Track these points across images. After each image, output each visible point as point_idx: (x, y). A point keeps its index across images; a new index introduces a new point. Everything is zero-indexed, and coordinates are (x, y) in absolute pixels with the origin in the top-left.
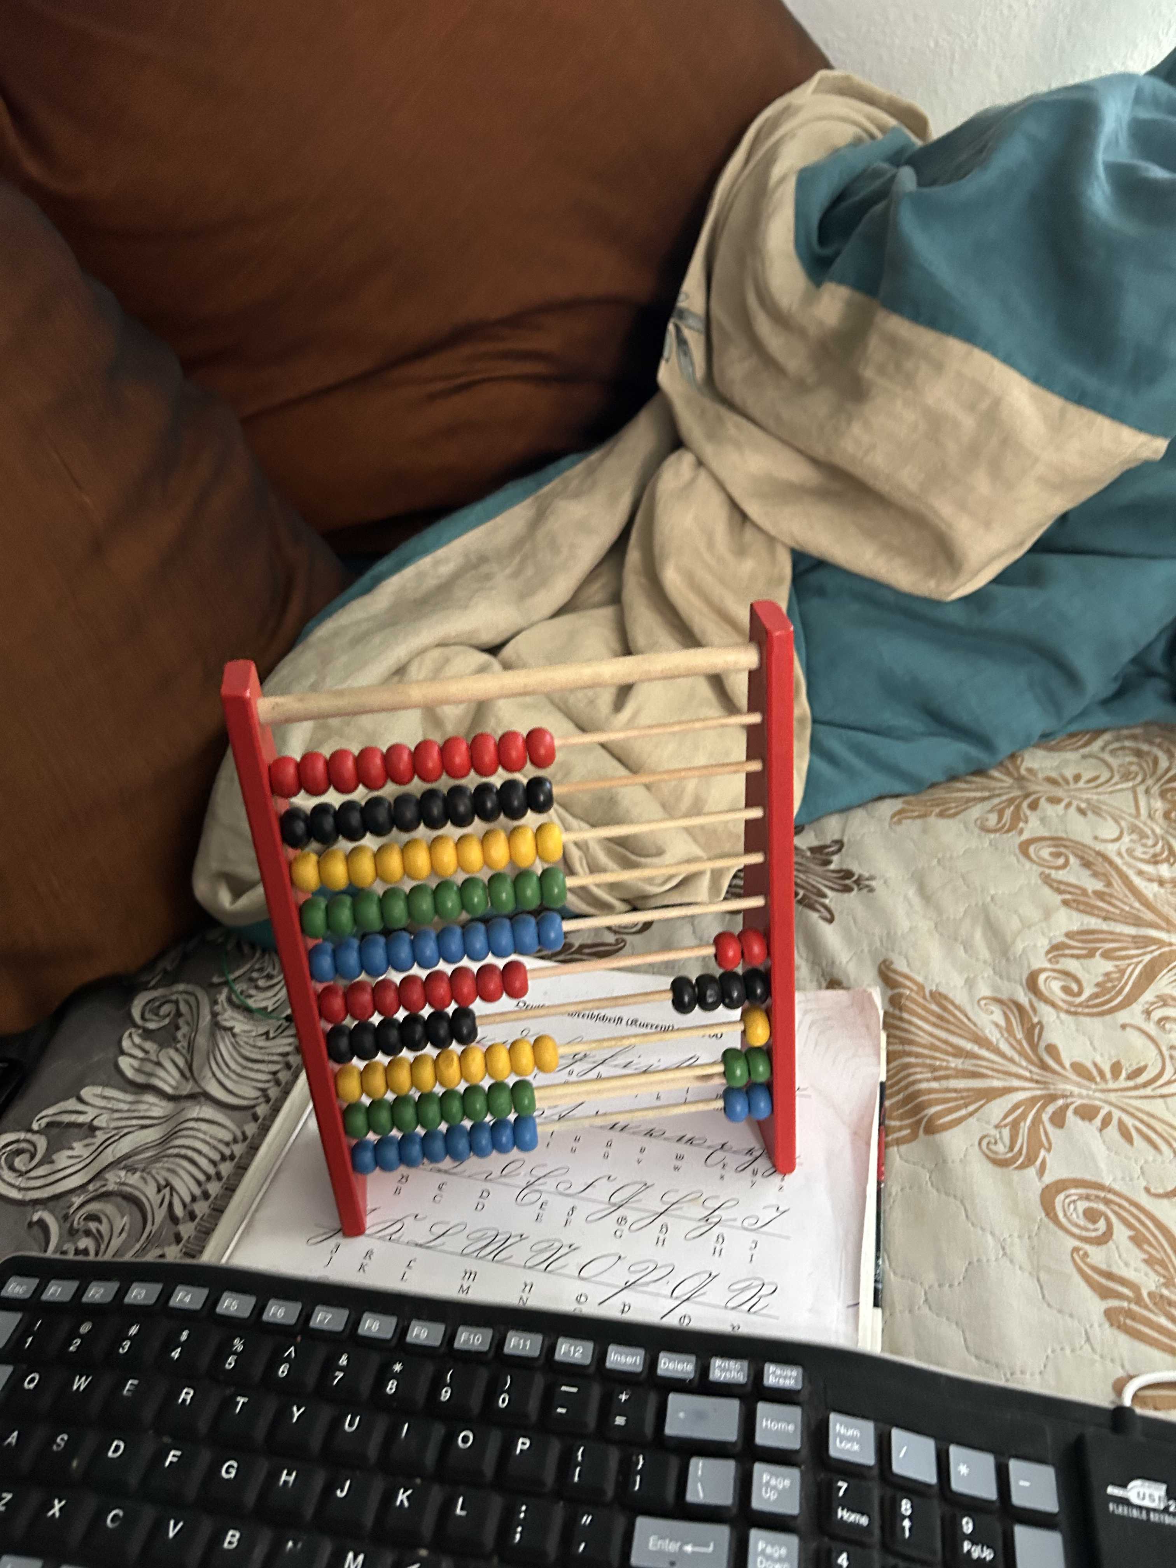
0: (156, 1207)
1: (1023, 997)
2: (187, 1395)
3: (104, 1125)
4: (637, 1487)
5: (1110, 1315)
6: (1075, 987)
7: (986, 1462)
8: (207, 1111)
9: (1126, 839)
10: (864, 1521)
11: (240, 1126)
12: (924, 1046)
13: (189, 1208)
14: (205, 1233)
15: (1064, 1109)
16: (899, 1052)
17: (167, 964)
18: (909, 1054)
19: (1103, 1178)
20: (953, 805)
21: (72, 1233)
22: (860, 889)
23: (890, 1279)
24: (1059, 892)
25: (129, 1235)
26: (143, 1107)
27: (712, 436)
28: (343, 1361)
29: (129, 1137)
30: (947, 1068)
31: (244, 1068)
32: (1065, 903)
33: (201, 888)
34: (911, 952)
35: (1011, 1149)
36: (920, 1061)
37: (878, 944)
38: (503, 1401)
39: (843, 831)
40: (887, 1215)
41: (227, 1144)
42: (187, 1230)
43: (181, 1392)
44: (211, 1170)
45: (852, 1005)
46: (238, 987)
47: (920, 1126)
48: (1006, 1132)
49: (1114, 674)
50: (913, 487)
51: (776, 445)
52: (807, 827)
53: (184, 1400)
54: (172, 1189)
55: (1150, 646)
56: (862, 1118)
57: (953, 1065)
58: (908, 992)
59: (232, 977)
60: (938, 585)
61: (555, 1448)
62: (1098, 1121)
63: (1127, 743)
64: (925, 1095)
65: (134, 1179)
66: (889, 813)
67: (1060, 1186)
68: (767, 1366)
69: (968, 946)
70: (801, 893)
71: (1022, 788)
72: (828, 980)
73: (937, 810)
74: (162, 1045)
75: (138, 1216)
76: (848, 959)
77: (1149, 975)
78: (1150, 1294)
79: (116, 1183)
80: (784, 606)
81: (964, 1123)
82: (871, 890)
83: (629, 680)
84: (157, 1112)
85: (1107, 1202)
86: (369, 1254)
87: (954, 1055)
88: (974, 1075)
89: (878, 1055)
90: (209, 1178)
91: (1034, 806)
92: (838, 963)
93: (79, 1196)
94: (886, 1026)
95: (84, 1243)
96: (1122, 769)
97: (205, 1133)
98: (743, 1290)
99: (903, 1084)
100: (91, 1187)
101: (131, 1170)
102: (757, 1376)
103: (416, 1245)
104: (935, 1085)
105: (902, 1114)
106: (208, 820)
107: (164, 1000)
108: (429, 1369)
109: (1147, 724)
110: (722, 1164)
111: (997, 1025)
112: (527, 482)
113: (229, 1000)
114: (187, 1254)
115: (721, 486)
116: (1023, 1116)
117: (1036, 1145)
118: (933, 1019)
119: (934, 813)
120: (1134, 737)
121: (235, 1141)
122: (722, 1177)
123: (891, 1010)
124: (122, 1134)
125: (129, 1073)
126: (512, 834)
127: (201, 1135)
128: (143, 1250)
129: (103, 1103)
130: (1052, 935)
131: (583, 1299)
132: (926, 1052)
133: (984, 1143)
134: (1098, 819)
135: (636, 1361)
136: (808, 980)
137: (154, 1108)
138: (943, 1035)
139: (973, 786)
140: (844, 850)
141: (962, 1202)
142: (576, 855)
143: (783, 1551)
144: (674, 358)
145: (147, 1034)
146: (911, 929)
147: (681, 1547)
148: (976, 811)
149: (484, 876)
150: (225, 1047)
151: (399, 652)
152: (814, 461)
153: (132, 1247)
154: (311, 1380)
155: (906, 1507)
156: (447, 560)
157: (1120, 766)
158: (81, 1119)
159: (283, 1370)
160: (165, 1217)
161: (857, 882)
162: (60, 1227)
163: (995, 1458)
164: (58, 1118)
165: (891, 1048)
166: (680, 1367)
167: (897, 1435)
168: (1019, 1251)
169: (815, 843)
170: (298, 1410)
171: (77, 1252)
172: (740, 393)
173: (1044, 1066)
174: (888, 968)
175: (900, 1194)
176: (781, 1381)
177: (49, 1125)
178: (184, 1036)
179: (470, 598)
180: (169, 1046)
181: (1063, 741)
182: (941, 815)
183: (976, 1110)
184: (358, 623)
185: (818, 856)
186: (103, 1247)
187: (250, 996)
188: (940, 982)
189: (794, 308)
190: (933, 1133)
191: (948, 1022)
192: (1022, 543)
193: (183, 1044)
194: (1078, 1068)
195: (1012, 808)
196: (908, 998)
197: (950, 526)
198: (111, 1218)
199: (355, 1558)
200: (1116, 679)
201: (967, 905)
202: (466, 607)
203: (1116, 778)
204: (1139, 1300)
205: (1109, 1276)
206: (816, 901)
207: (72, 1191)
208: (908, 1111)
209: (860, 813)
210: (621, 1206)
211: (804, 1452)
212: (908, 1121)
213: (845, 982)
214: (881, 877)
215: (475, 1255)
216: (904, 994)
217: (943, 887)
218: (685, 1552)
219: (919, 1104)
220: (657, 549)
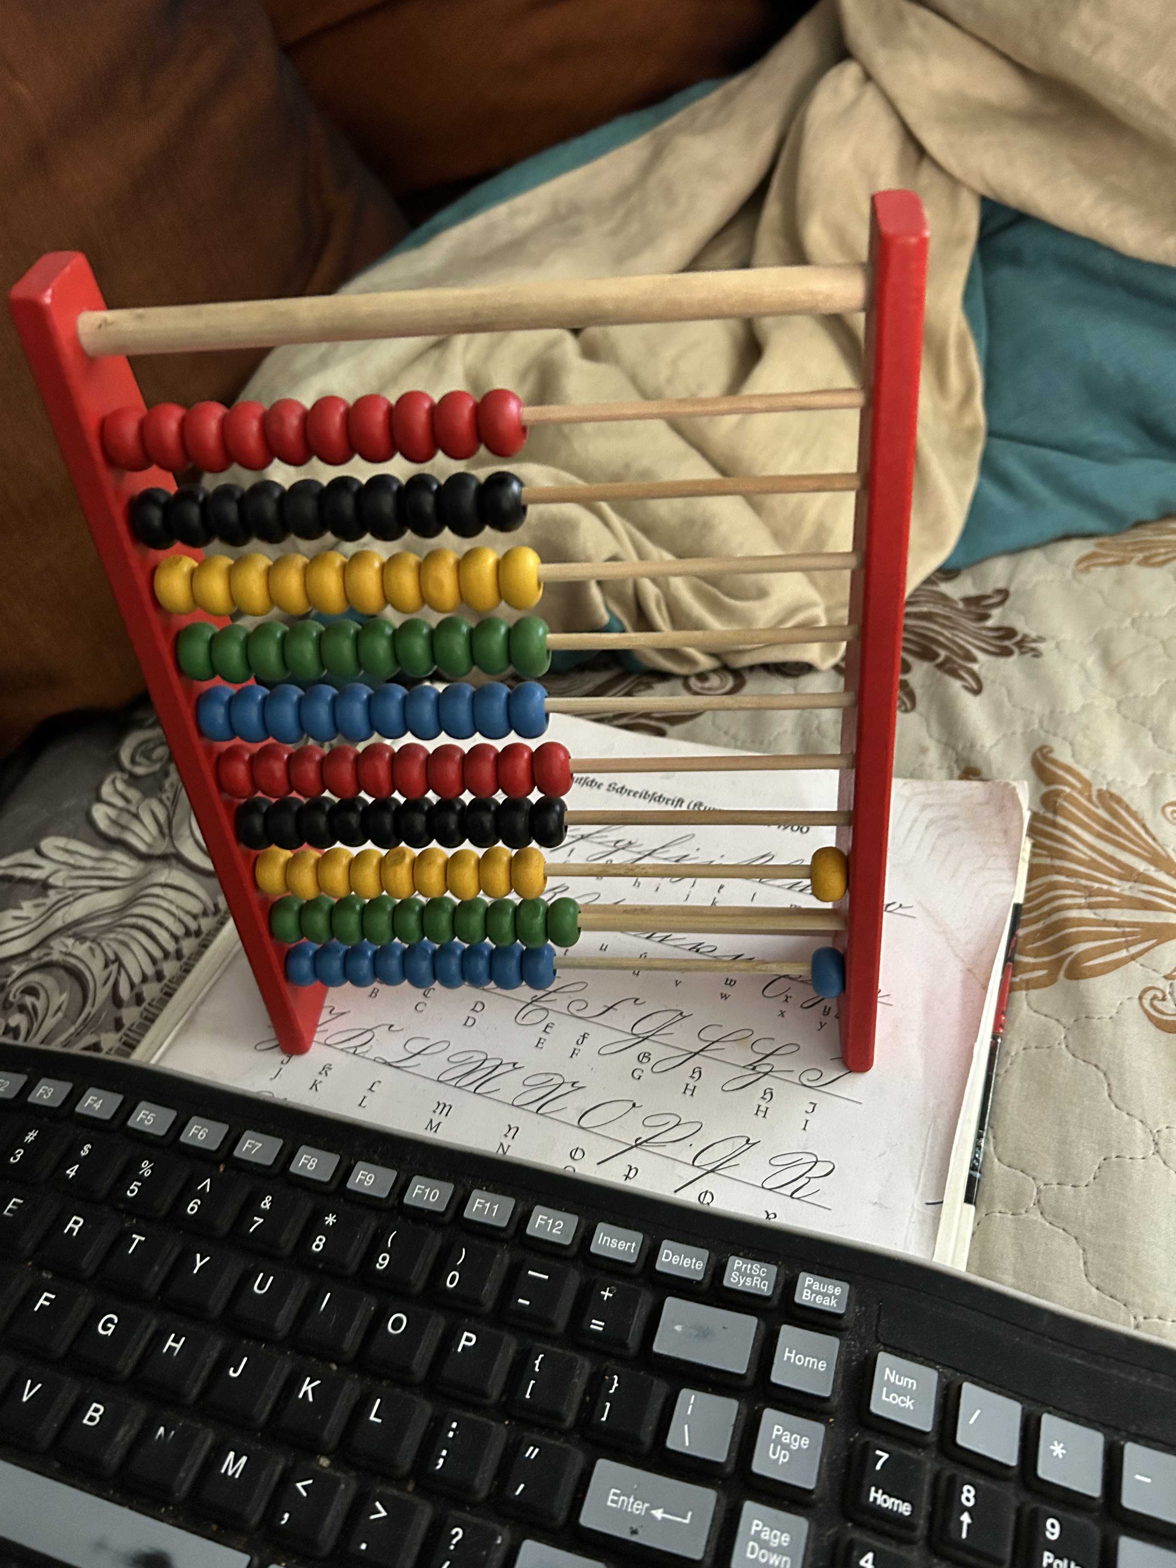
0: (99, 983)
2: (75, 1224)
3: (60, 883)
4: (604, 1419)
7: (1092, 1442)
8: (178, 877)
10: (905, 1509)
11: (213, 896)
12: (1080, 862)
13: (136, 990)
14: (149, 1020)
16: (1045, 866)
18: (1059, 871)
20: (1163, 550)
21: (6, 1007)
22: (1022, 653)
23: (992, 1169)
25: (65, 1016)
26: (108, 865)
27: (888, 38)
28: (266, 1204)
29: (87, 899)
30: (1109, 893)
34: (1080, 738)
36: (1072, 880)
37: (1036, 726)
38: (452, 1280)
39: (1011, 578)
40: (1000, 1080)
41: (195, 917)
42: (130, 1015)
43: (70, 1221)
44: (171, 946)
45: (987, 803)
47: (1060, 967)
51: (972, 48)
52: (964, 573)
53: (72, 1230)
54: (121, 965)
57: (1116, 890)
58: (1067, 790)
61: (510, 1347)
64: (1073, 927)
65: (81, 950)
66: (1076, 557)
68: (802, 1275)
69: (1159, 734)
70: (943, 653)
72: (963, 766)
73: (1140, 556)
74: (146, 794)
75: (79, 995)
76: (993, 742)
79: (61, 952)
81: (1122, 969)
82: (1037, 654)
84: (123, 872)
86: (326, 1069)
87: (1121, 878)
88: (1146, 906)
89: (1015, 870)
90: (166, 955)
92: (978, 747)
93: (19, 963)
94: (1033, 831)
95: (17, 1020)
97: (170, 902)
98: (789, 1166)
99: (1046, 909)
100: (34, 955)
101: (81, 938)
102: (787, 1287)
103: (386, 1063)
104: (1088, 914)
105: (1038, 948)
107: (158, 742)
108: (371, 1224)
110: (783, 998)
112: (646, 115)
115: (892, 106)
118: (1099, 828)
119: (1135, 560)
121: (205, 913)
122: (782, 1014)
123: (1042, 811)
124: (78, 895)
125: (103, 824)
127: (165, 904)
128: (78, 1034)
129: (64, 857)
131: (579, 1155)
132: (1082, 869)
133: (1149, 996)
135: (630, 1247)
136: (937, 765)
137: (120, 867)
138: (1109, 849)
140: (1008, 603)
141: (1105, 1074)
142: (651, 592)
143: (785, 1539)
145: (134, 780)
146: (1084, 708)
147: (648, 1510)
152: (1023, 70)
153: (67, 1029)
154: (224, 1223)
155: (968, 1495)
158: (35, 874)
159: (193, 1207)
160: (107, 999)
161: (1020, 644)
163: (1105, 1435)
164: (10, 872)
165: (1036, 861)
166: (687, 1262)
167: (969, 1390)
169: (972, 592)
170: (201, 1260)
171: (7, 1033)
174: (1045, 757)
175: (1022, 1052)
176: (819, 1299)
178: (172, 785)
180: (153, 797)
182: (1146, 562)
183: (1141, 953)
185: (973, 609)
186: (36, 1026)
188: (1113, 780)
190: (1077, 979)
191: (1118, 833)
193: (167, 795)
196: (1069, 798)
198: (50, 993)
199: (236, 1460)
201: (1164, 680)
206: (963, 667)
207: (13, 958)
208: (1048, 944)
209: (1036, 557)
210: (647, 1038)
211: (835, 1402)
212: (1046, 959)
213: (984, 770)
214: (1053, 638)
215: (453, 1083)
216: (1062, 791)
217: (1135, 655)
218: (654, 1518)
219: (1063, 938)
220: (801, 198)
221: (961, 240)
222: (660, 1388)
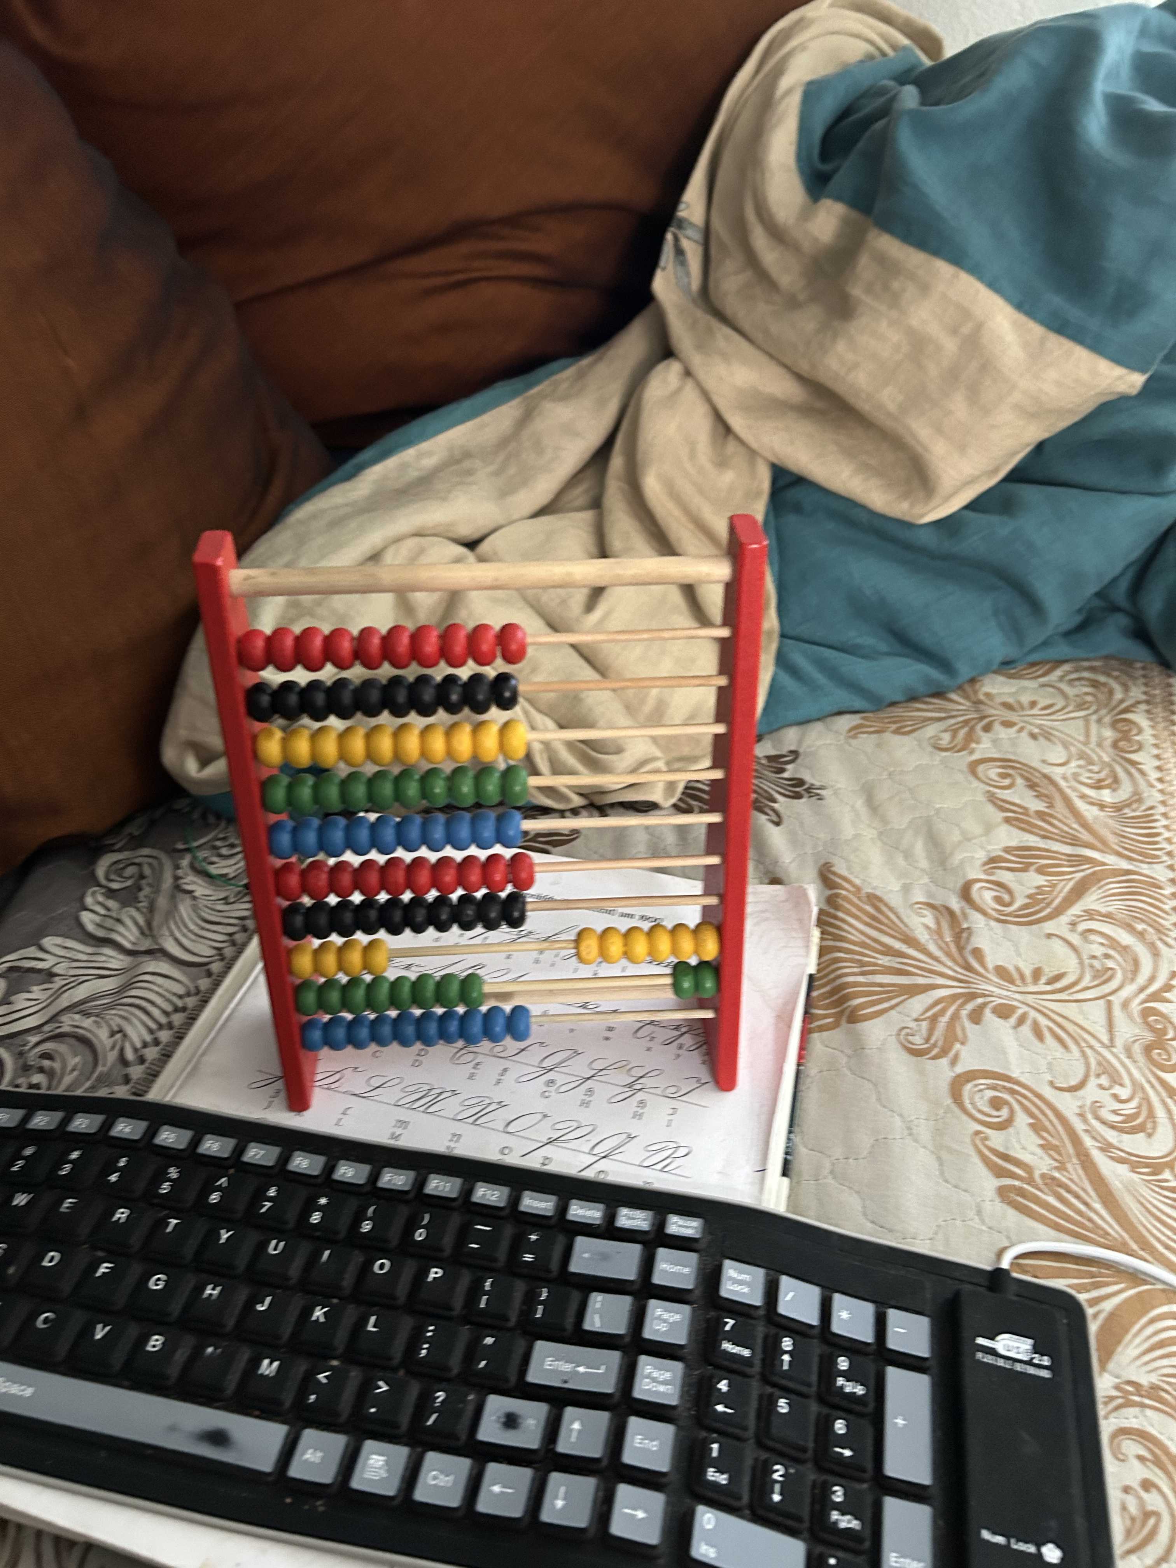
0: (108, 1048)
1: (955, 904)
2: (122, 1214)
3: (62, 972)
4: (538, 1315)
5: (1002, 1192)
6: (1006, 897)
7: (868, 1309)
8: (164, 967)
9: (1073, 764)
10: (746, 1353)
11: (194, 980)
12: (855, 943)
13: (139, 1052)
14: (153, 1075)
15: (982, 1007)
16: (830, 947)
17: (134, 829)
18: (840, 950)
19: (1009, 1069)
20: (910, 723)
21: (26, 1069)
22: (810, 797)
23: (799, 1152)
24: (1003, 810)
25: (81, 1074)
26: (103, 958)
27: (700, 347)
28: (272, 1193)
29: (86, 984)
30: (875, 964)
31: (203, 928)
32: (1007, 820)
33: (169, 755)
34: (852, 857)
35: (927, 1040)
36: (849, 956)
37: (822, 849)
38: (420, 1235)
39: (800, 742)
41: (180, 997)
42: (136, 1072)
43: (117, 1212)
44: (163, 1020)
45: (788, 898)
46: (202, 854)
47: (843, 1016)
48: (925, 1025)
49: (1078, 607)
50: (892, 407)
51: (763, 359)
52: (767, 736)
53: (119, 1219)
54: (125, 1035)
55: (1115, 580)
56: (785, 1004)
57: (880, 962)
58: (845, 893)
59: (195, 844)
60: (912, 505)
61: (465, 1277)
62: (1013, 1020)
63: (1086, 674)
64: (851, 987)
65: (87, 1023)
66: (847, 727)
67: (971, 1076)
69: (908, 855)
71: (977, 711)
72: (770, 877)
73: (894, 726)
74: (124, 904)
75: (91, 1058)
76: (791, 860)
77: (1079, 891)
78: (1043, 1176)
79: (71, 1025)
80: (760, 517)
81: (885, 1016)
82: (821, 798)
83: (602, 584)
84: (114, 965)
85: (1012, 1092)
87: (882, 953)
88: (900, 972)
89: (809, 948)
90: (160, 1026)
91: (987, 729)
92: (780, 863)
93: (34, 1036)
94: (820, 922)
95: (37, 1078)
96: (1078, 699)
97: (159, 986)
98: (658, 1151)
99: (832, 976)
100: (47, 1028)
101: (86, 1014)
102: (660, 1224)
103: (354, 1094)
104: (861, 979)
105: (828, 1004)
106: (178, 690)
107: (129, 862)
108: (352, 1204)
109: (1107, 658)
110: (649, 1038)
111: (927, 927)
112: (517, 383)
113: (192, 867)
114: (135, 1094)
115: (706, 395)
116: (942, 1012)
117: (952, 1037)
118: (868, 920)
119: (890, 730)
120: (1092, 669)
121: (188, 994)
122: (649, 1049)
123: (826, 908)
124: (81, 980)
125: (90, 928)
126: (477, 728)
127: (156, 988)
128: (95, 1086)
129: (63, 952)
130: (989, 848)
131: (507, 1151)
132: (855, 948)
133: (903, 1034)
134: (1048, 743)
135: (548, 1206)
136: (757, 878)
137: (111, 960)
138: (875, 934)
139: (931, 707)
140: (799, 761)
141: (874, 1085)
142: (539, 754)
143: (668, 1376)
144: (670, 266)
145: (111, 893)
146: (854, 836)
147: (574, 1368)
148: (931, 730)
149: (448, 768)
150: (184, 909)
151: (374, 538)
152: (800, 378)
153: (83, 1084)
154: (240, 1207)
155: (787, 1344)
156: (429, 454)
157: (1077, 696)
158: (41, 965)
159: (214, 1198)
160: (116, 1060)
161: (808, 790)
162: (15, 1063)
163: (877, 1307)
164: (19, 964)
165: (824, 943)
166: (589, 1213)
167: (785, 1281)
168: (924, 1131)
169: (773, 752)
170: (227, 1232)
171: (31, 1086)
172: (733, 305)
173: (968, 968)
174: (829, 870)
175: (818, 1074)
176: (684, 1229)
177: (11, 969)
178: (146, 897)
179: (449, 492)
180: (130, 906)
181: (1024, 669)
182: (897, 732)
183: (897, 1005)
184: (337, 507)
185: (773, 764)
186: (55, 1082)
187: (213, 863)
188: (877, 887)
189: (791, 221)
190: (854, 1022)
191: (881, 922)
192: (996, 470)
193: (144, 904)
194: (1001, 972)
195: (966, 729)
196: (845, 898)
197: (926, 449)
198: (64, 1057)
199: (270, 1364)
200: (1079, 611)
201: (911, 817)
202: (444, 499)
203: (1070, 708)
204: (1030, 1181)
205: (1006, 1157)
206: (768, 805)
207: (28, 1031)
208: (833, 1001)
209: (818, 726)
210: (551, 1070)
211: (697, 1293)
212: (833, 1011)
213: (785, 878)
214: (832, 786)
215: (407, 1106)
216: (840, 894)
217: (891, 798)
218: (578, 1372)
219: (844, 995)
220: (640, 456)
221: (758, 494)
222: (576, 1296)
